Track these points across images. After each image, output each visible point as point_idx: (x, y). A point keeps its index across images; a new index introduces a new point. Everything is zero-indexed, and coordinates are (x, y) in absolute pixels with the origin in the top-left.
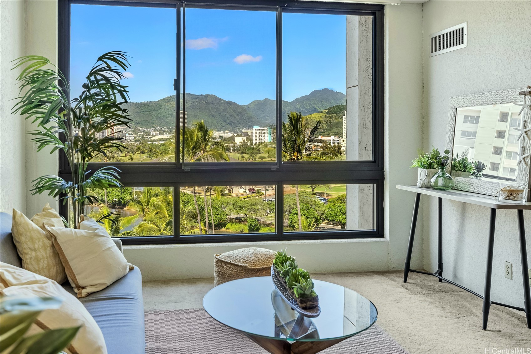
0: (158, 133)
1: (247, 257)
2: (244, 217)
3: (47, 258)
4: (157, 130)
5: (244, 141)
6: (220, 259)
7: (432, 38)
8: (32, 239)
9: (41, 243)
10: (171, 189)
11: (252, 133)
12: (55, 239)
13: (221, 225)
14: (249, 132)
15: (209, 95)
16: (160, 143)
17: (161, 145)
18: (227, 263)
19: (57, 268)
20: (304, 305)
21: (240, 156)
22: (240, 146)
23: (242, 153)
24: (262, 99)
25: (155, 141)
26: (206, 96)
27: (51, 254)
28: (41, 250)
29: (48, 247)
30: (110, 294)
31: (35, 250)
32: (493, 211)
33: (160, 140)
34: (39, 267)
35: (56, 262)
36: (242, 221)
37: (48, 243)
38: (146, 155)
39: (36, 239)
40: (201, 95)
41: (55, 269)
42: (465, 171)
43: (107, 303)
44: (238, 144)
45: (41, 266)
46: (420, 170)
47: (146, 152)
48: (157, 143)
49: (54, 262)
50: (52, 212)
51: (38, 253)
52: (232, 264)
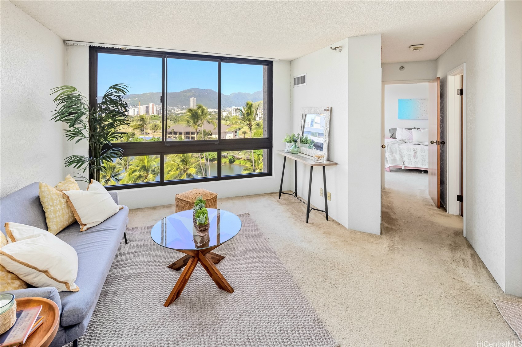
0: (180, 109)
1: (192, 196)
2: (227, 155)
3: (62, 210)
4: (179, 108)
5: (227, 114)
6: (178, 197)
7: (294, 79)
8: (52, 200)
9: (58, 201)
10: (159, 156)
11: (231, 110)
12: (68, 198)
13: (214, 160)
14: (230, 109)
15: (209, 89)
16: (181, 115)
17: (181, 116)
18: (181, 199)
19: (69, 214)
20: (201, 229)
21: (225, 122)
22: (225, 117)
23: (226, 121)
24: (237, 92)
25: (178, 114)
26: (207, 90)
27: (65, 207)
28: (58, 206)
29: (63, 203)
30: (101, 227)
31: (54, 206)
32: (312, 167)
33: (181, 113)
34: (56, 215)
35: (68, 211)
36: (226, 157)
37: (63, 201)
38: (173, 122)
39: (55, 199)
40: (204, 89)
41: (68, 215)
42: (306, 144)
43: (97, 234)
44: (224, 116)
45: (57, 215)
46: (287, 143)
47: (173, 120)
48: (179, 115)
49: (67, 211)
50: (71, 180)
51: (56, 208)
52: (183, 200)
